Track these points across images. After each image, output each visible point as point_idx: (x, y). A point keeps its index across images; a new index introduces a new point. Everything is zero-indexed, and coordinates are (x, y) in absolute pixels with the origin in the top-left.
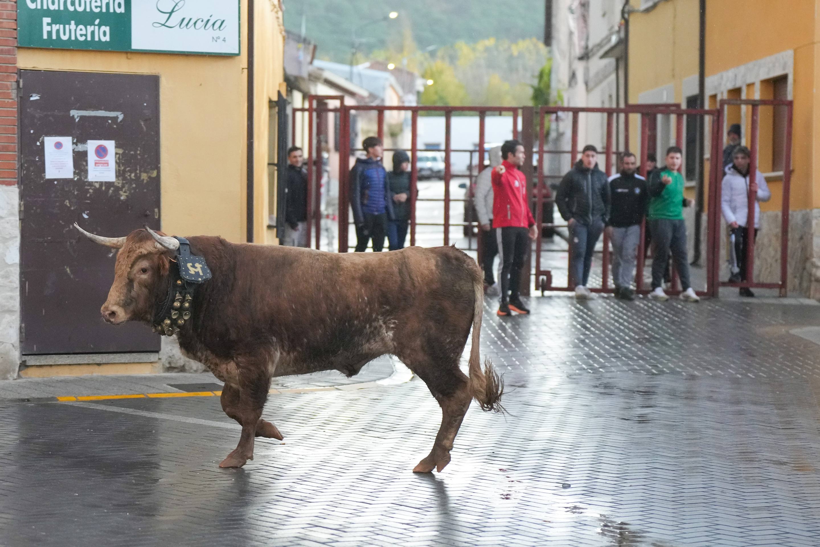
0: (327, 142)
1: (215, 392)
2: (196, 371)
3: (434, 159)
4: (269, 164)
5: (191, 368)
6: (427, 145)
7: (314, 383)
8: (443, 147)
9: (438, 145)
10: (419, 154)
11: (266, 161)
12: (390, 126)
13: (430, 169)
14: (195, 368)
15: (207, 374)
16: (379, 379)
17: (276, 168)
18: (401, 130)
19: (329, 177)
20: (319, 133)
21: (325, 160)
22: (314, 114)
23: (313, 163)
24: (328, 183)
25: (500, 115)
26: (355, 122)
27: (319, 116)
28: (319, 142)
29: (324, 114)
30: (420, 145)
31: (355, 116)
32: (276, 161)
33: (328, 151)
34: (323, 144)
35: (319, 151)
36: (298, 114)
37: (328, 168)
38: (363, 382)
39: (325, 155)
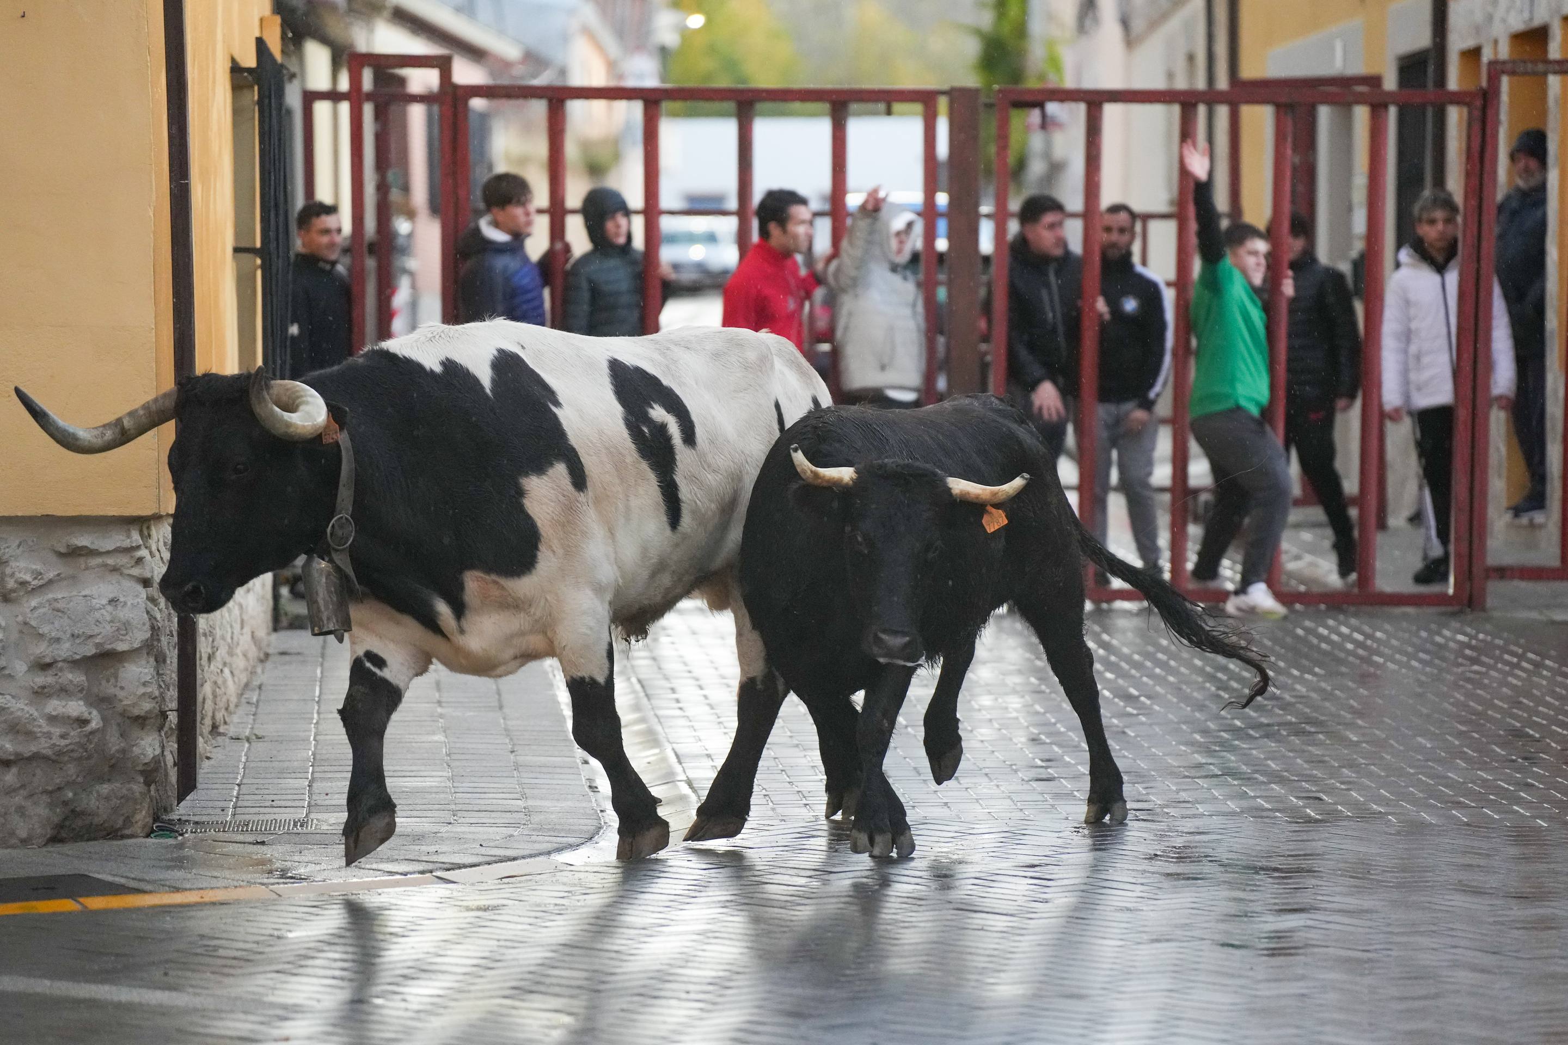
0: (406, 189)
1: (81, 900)
2: (25, 842)
3: (711, 238)
4: (237, 250)
5: (12, 834)
6: (692, 199)
7: (374, 866)
8: (733, 204)
9: (720, 199)
10: (667, 224)
11: (229, 242)
12: (586, 146)
13: (700, 267)
14: (23, 834)
15: (59, 848)
16: (559, 850)
17: (259, 261)
18: (617, 157)
19: (414, 286)
20: (382, 164)
21: (400, 241)
22: (368, 110)
23: (365, 250)
24: (414, 305)
25: (889, 112)
26: (484, 133)
27: (380, 115)
28: (383, 188)
29: (393, 108)
30: (668, 198)
31: (484, 117)
32: (258, 245)
33: (411, 214)
34: (395, 195)
35: (384, 213)
36: (322, 109)
37: (412, 263)
38: (515, 859)
39: (402, 226)
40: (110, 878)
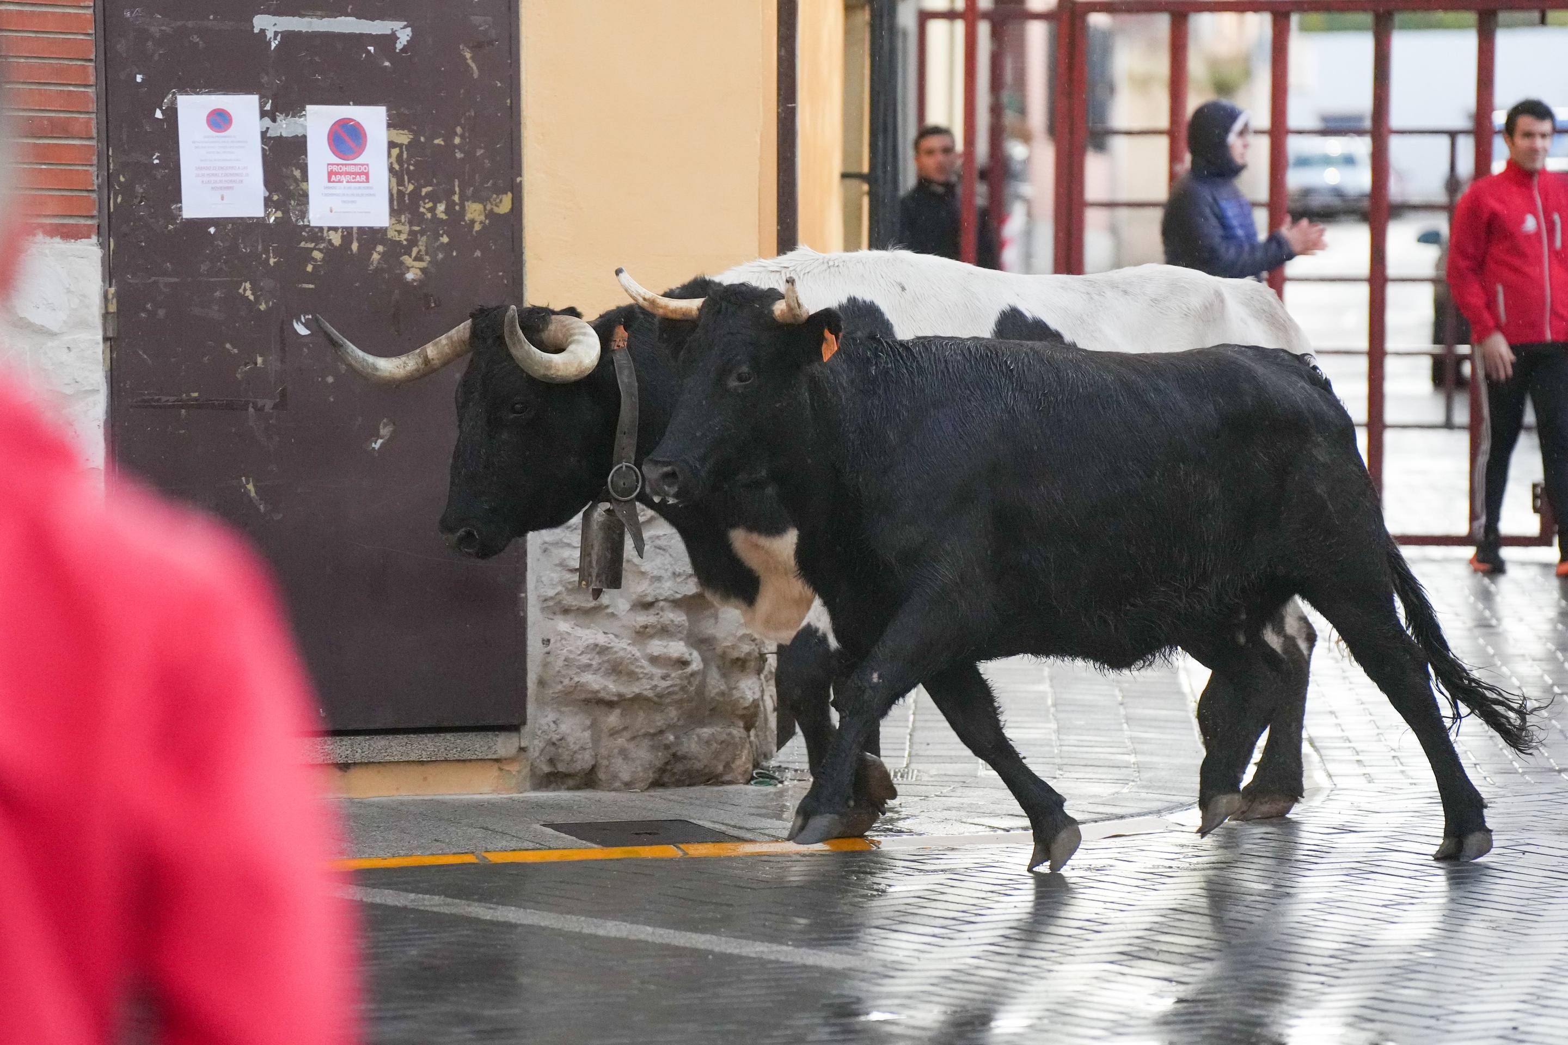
0: (1022, 111)
1: (681, 846)
2: (628, 785)
3: (1349, 160)
4: (845, 176)
5: (615, 777)
6: (1325, 119)
7: (976, 821)
8: (1368, 124)
9: (1359, 118)
10: (1295, 146)
11: (836, 167)
12: (1214, 64)
13: (1338, 192)
14: (626, 777)
15: (659, 792)
16: (1171, 809)
17: (866, 187)
18: (1247, 74)
19: (1029, 214)
20: (996, 84)
21: (1016, 167)
22: (984, 29)
23: (976, 175)
24: (1028, 233)
25: (1543, 22)
26: (1107, 52)
27: (996, 34)
28: (996, 110)
29: (1011, 28)
30: (1297, 117)
31: (1107, 37)
32: (866, 169)
33: (1026, 137)
34: (1009, 118)
35: (997, 135)
36: (937, 30)
37: (1026, 189)
38: (1122, 817)
39: (1017, 150)
40: (708, 825)
